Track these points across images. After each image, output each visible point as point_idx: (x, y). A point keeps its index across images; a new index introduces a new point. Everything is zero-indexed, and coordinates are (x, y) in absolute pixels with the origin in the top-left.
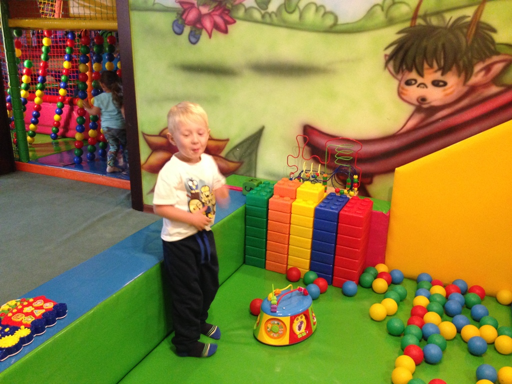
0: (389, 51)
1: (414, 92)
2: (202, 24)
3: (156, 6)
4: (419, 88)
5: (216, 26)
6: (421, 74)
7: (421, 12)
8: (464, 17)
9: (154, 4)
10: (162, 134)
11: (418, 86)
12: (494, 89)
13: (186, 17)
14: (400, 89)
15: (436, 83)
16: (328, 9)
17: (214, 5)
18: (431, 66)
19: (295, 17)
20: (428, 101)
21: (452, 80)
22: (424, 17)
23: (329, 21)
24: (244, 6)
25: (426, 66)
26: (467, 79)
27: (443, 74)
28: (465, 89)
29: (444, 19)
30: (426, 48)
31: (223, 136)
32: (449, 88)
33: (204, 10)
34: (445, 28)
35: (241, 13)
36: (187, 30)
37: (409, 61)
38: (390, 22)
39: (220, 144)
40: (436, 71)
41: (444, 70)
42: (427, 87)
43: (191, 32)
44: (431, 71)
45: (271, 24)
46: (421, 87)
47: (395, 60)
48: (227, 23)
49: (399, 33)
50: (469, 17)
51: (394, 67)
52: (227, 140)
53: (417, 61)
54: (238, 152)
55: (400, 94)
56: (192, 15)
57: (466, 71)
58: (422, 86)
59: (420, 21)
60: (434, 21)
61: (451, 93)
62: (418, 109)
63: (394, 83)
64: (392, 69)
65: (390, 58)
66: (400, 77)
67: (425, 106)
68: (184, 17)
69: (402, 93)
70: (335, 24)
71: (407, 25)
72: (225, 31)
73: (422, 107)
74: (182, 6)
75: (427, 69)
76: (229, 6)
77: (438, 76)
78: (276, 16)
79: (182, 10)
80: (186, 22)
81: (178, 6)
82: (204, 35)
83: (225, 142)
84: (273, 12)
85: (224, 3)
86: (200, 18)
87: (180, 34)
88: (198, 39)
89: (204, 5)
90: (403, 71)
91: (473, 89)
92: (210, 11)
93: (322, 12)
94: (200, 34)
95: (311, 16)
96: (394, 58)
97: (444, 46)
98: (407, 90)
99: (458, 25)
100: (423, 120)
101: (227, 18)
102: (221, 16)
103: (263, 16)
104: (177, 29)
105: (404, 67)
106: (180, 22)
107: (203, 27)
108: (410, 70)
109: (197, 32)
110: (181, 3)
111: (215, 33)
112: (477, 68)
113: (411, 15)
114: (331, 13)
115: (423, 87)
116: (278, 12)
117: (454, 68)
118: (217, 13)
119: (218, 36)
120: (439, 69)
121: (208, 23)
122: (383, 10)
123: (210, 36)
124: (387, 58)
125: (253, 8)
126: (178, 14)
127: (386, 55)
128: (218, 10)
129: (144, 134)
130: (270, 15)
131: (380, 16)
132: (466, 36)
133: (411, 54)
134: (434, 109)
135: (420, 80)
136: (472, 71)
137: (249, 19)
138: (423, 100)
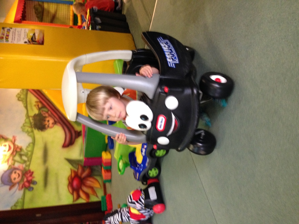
1: (51, 125)
10: (72, 193)
15: (48, 121)
16: (27, 145)
19: (29, 153)
21: (47, 119)
23: (31, 145)
26: (47, 117)
28: (49, 117)
31: (70, 171)
32: (49, 119)
35: (27, 168)
36: (32, 185)
38: (32, 131)
39: (73, 172)
44: (45, 123)
50: (32, 118)
53: (43, 126)
57: (45, 117)
60: (33, 124)
61: (51, 119)
64: (45, 130)
70: (32, 143)
91: (49, 115)
95: (30, 149)
99: (34, 120)
100: (58, 123)
105: (44, 128)
115: (49, 124)
116: (28, 157)
117: (45, 119)
119: (34, 175)
121: (30, 178)
122: (29, 133)
124: (42, 131)
125: (26, 165)
129: (74, 201)
131: (31, 134)
134: (55, 121)
137: (29, 165)
138: (53, 123)
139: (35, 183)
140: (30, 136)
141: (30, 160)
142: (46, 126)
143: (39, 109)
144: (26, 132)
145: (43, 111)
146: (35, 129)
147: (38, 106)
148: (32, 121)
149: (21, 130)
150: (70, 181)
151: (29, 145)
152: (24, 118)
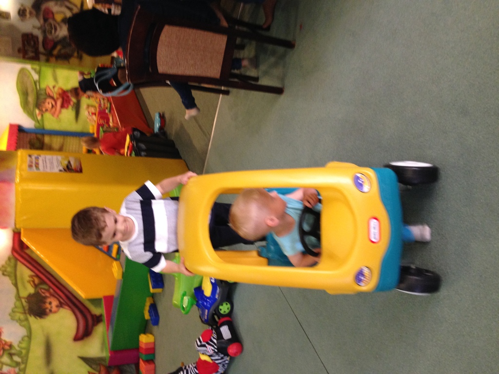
0: (38, 318)
1: (54, 309)
15: (50, 303)
16: (20, 339)
18: (44, 306)
19: (24, 352)
21: (48, 300)
25: (44, 308)
27: (47, 303)
28: (51, 296)
32: (52, 300)
34: (29, 305)
37: (42, 312)
38: (27, 319)
40: (46, 305)
51: (44, 316)
53: (42, 310)
54: (94, 366)
55: (55, 312)
57: (46, 297)
61: (54, 300)
62: (61, 307)
64: (46, 316)
65: (41, 317)
66: (49, 314)
90: (46, 313)
100: (65, 305)
105: (44, 313)
115: (52, 307)
117: (44, 301)
133: (39, 312)
134: (60, 303)
135: (49, 308)
137: (25, 369)
138: (57, 306)
140: (23, 326)
141: (25, 361)
142: (48, 310)
143: (36, 286)
144: (17, 322)
145: (41, 289)
146: (30, 316)
147: (34, 282)
148: (25, 304)
149: (9, 318)
151: (23, 339)
152: (13, 300)
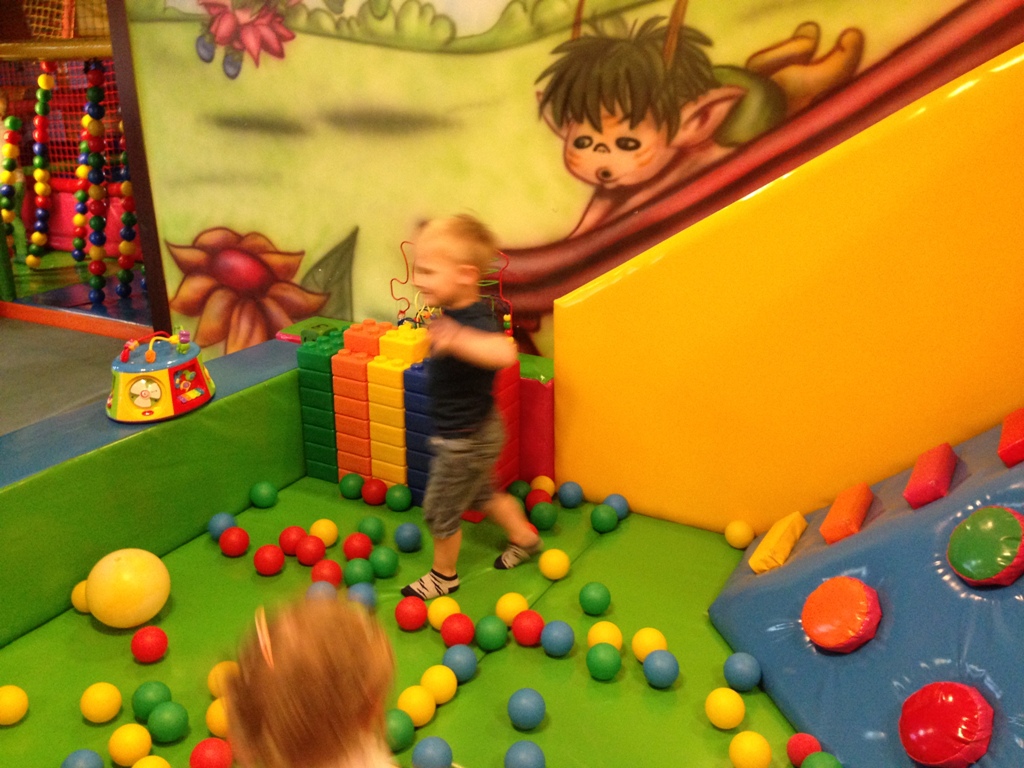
0: (543, 86)
1: (590, 160)
2: (241, 41)
3: (169, 13)
4: (597, 154)
5: (264, 45)
6: (598, 128)
7: (587, 13)
8: (657, 19)
9: (165, 9)
10: (197, 245)
11: (595, 149)
12: (717, 153)
13: (217, 30)
14: (569, 157)
15: (623, 144)
16: (440, 9)
17: (258, 7)
18: (612, 113)
19: (386, 26)
20: (614, 176)
21: (648, 136)
22: (593, 20)
23: (443, 33)
24: (304, 6)
25: (604, 112)
26: (671, 135)
27: (632, 127)
28: (670, 154)
29: (623, 24)
30: (600, 79)
31: (294, 247)
32: (645, 152)
33: (244, 17)
34: (627, 41)
35: (301, 20)
36: (220, 53)
37: (576, 103)
39: (291, 260)
40: (620, 122)
41: (634, 119)
42: (609, 151)
43: (226, 56)
44: (612, 121)
45: (351, 39)
46: (600, 151)
47: (554, 103)
48: (282, 39)
49: (556, 51)
50: (663, 18)
51: (554, 114)
52: (302, 253)
53: (589, 103)
54: (320, 274)
55: (569, 164)
56: (224, 27)
57: (669, 121)
58: (601, 148)
59: (586, 30)
60: (609, 29)
61: (649, 161)
62: (600, 192)
63: (556, 145)
64: (550, 118)
65: (547, 98)
66: (564, 133)
67: (610, 186)
68: (213, 29)
69: (571, 162)
70: (453, 38)
71: (566, 36)
72: (280, 54)
73: (606, 189)
74: (209, 11)
75: (607, 117)
76: (281, 8)
77: (624, 130)
78: (359, 24)
79: (209, 17)
80: (217, 39)
81: (201, 11)
82: (247, 64)
83: (298, 258)
84: (352, 18)
85: (272, 5)
86: (238, 31)
87: (209, 60)
88: (238, 69)
89: (243, 7)
90: (568, 122)
91: (682, 153)
92: (254, 17)
93: (429, 16)
94: (241, 60)
95: (413, 24)
96: (552, 98)
97: (628, 73)
98: (578, 157)
99: (648, 35)
101: (282, 31)
102: (270, 25)
103: (337, 25)
104: (203, 52)
105: (570, 115)
106: (207, 39)
107: (244, 48)
108: (580, 121)
109: (237, 57)
110: (207, 5)
111: (265, 57)
112: (687, 113)
113: (571, 19)
114: (444, 17)
115: (604, 151)
116: (361, 18)
117: (649, 115)
118: (264, 21)
119: (268, 61)
120: (626, 117)
121: (251, 40)
122: (525, 9)
123: (257, 62)
124: (541, 98)
125: (317, 10)
126: (203, 25)
127: (538, 94)
128: (263, 17)
129: (169, 245)
130: (348, 22)
131: (522, 23)
132: (662, 54)
133: (577, 89)
134: (624, 192)
135: (597, 138)
136: (678, 120)
137: (316, 31)
138: (605, 174)
139: (231, 71)
150: (248, 243)
